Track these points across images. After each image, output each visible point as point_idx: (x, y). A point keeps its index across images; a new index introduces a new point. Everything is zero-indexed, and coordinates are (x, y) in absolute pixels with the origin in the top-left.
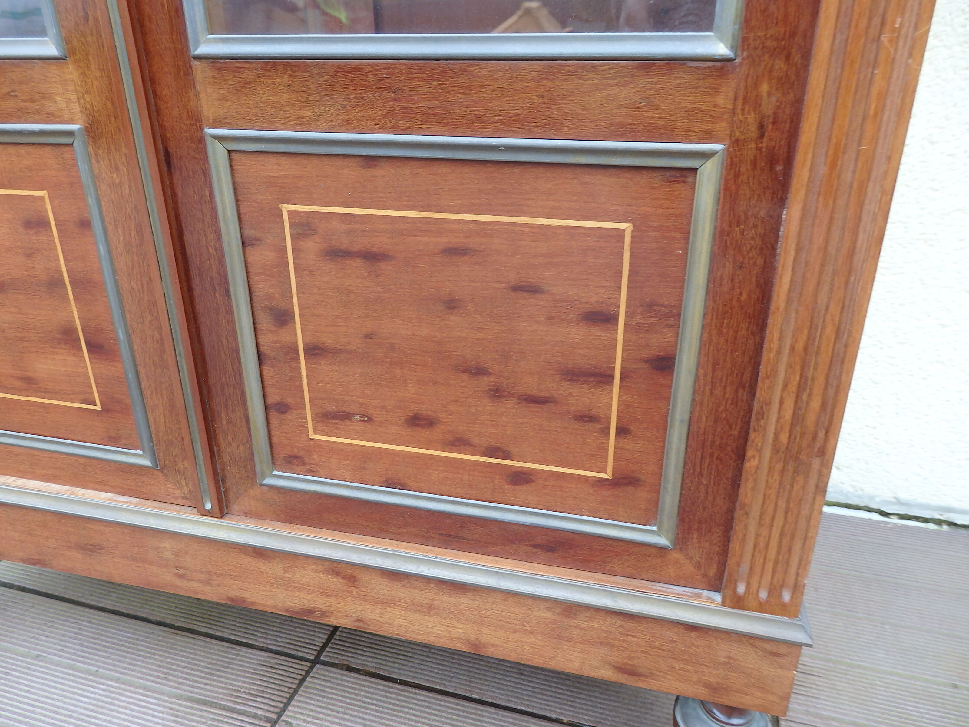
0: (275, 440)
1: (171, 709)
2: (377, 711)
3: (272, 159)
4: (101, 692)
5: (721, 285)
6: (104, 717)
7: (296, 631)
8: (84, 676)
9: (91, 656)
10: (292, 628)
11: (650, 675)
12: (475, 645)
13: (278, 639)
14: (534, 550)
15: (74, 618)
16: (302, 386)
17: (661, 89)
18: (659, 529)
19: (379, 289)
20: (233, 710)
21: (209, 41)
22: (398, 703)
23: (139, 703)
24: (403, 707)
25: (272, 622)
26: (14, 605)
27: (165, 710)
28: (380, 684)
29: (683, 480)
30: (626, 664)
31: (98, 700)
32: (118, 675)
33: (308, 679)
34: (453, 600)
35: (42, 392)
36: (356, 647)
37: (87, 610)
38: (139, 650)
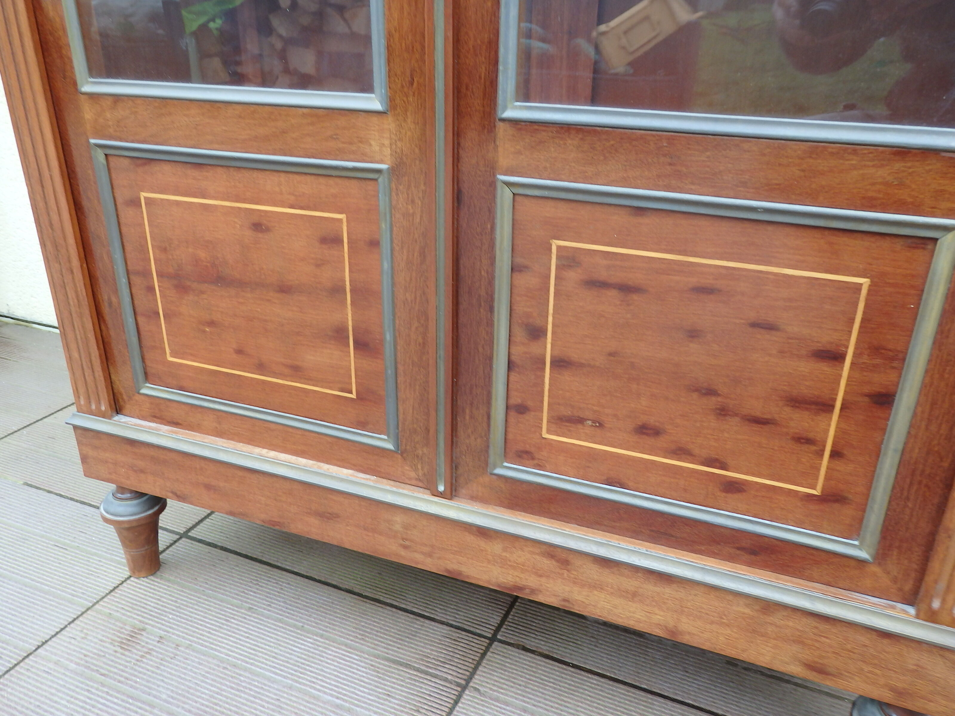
0: (510, 436)
1: (372, 665)
2: (555, 688)
3: (551, 203)
4: (310, 645)
5: (947, 337)
6: (316, 666)
7: (472, 611)
8: (292, 629)
9: (296, 613)
10: (468, 608)
11: (839, 675)
12: (672, 632)
13: (457, 616)
14: (738, 552)
15: (275, 579)
16: (543, 392)
17: (913, 172)
18: (861, 543)
19: (629, 316)
20: (426, 673)
21: (516, 108)
22: (573, 683)
23: (343, 657)
24: (578, 687)
25: (449, 600)
26: (221, 562)
27: (367, 666)
28: (555, 666)
29: (890, 502)
30: (817, 663)
31: (308, 651)
32: (321, 632)
33: (489, 654)
34: (658, 589)
35: (305, 379)
36: (528, 630)
37: (284, 573)
38: (335, 612)
